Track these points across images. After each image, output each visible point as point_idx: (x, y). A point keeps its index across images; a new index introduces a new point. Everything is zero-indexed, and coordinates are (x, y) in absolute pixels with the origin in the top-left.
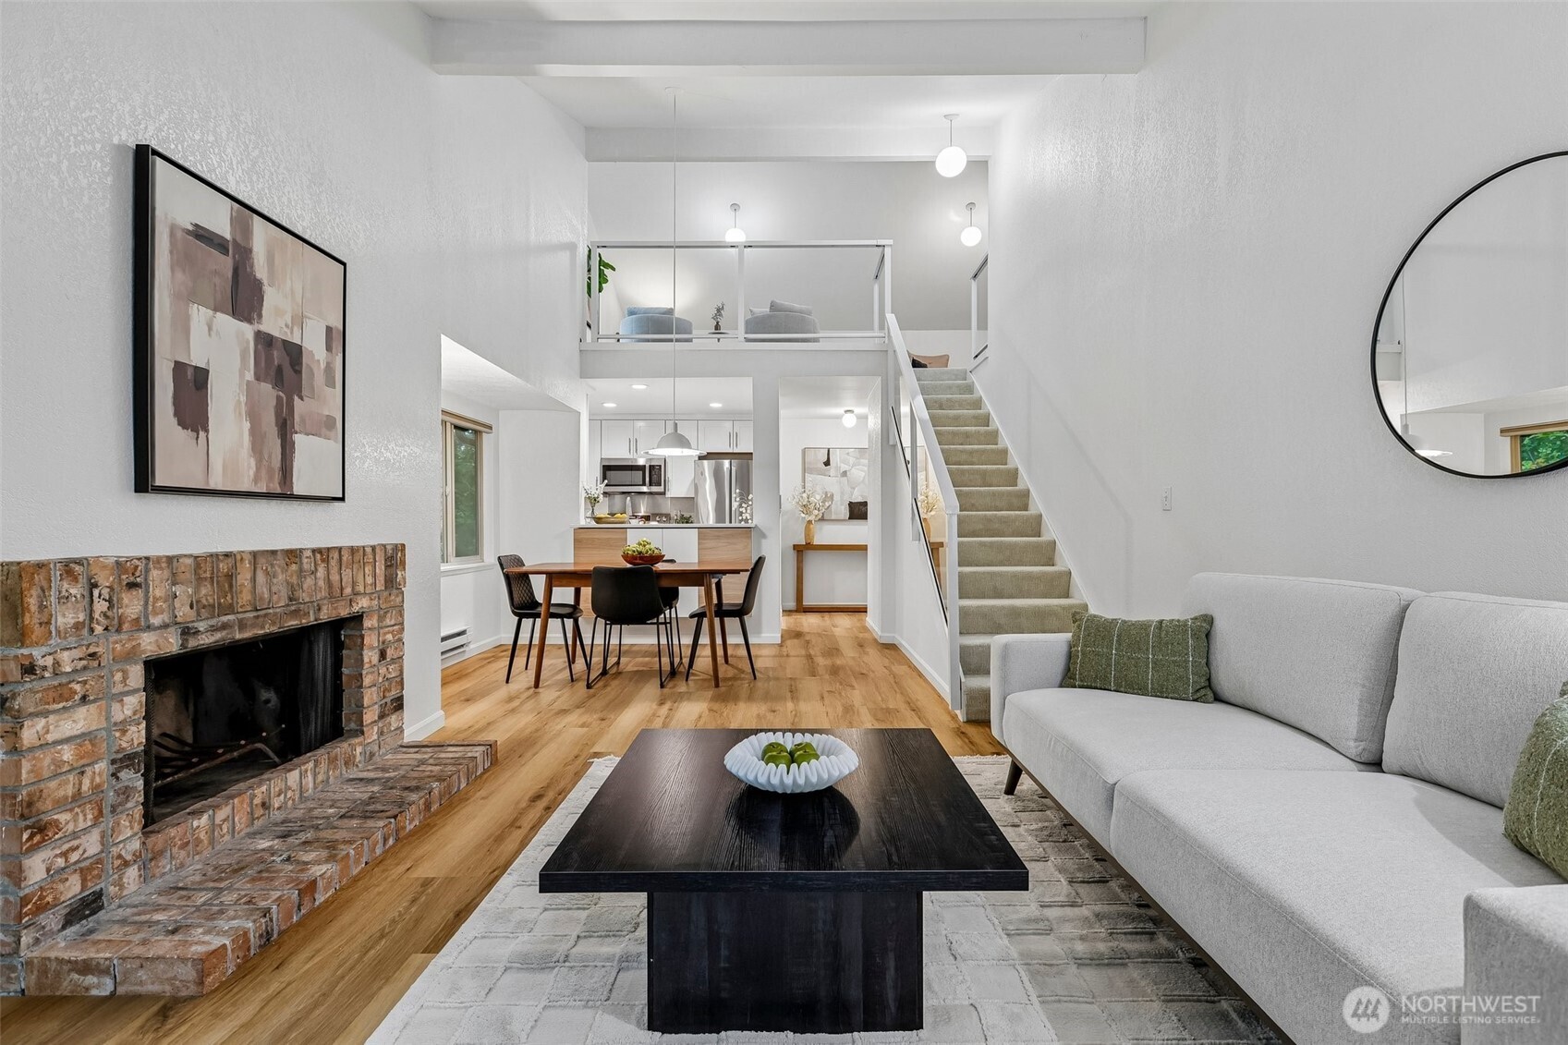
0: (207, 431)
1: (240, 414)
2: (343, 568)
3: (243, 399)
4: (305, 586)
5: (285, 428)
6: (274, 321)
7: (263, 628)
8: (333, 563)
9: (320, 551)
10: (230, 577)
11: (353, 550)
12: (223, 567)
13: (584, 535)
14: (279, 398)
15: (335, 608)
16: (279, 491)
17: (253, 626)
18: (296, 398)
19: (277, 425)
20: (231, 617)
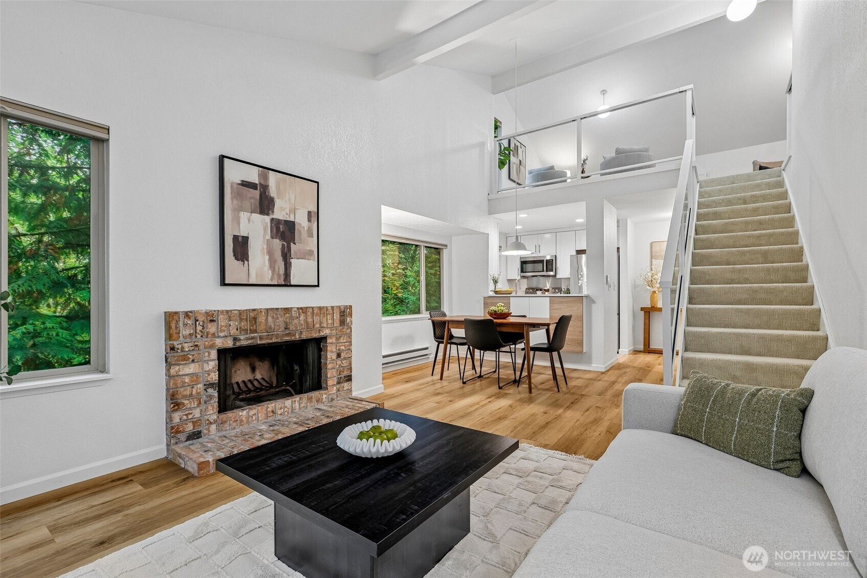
0: (248, 261)
1: (264, 253)
2: (315, 316)
3: (265, 247)
4: (293, 323)
5: (286, 256)
6: (280, 212)
7: (271, 339)
8: (309, 314)
9: (301, 308)
10: (255, 319)
11: (320, 308)
12: (252, 315)
13: (489, 301)
14: (283, 245)
15: (311, 333)
16: (283, 283)
17: (267, 339)
18: (292, 244)
19: (282, 256)
20: (256, 335)
